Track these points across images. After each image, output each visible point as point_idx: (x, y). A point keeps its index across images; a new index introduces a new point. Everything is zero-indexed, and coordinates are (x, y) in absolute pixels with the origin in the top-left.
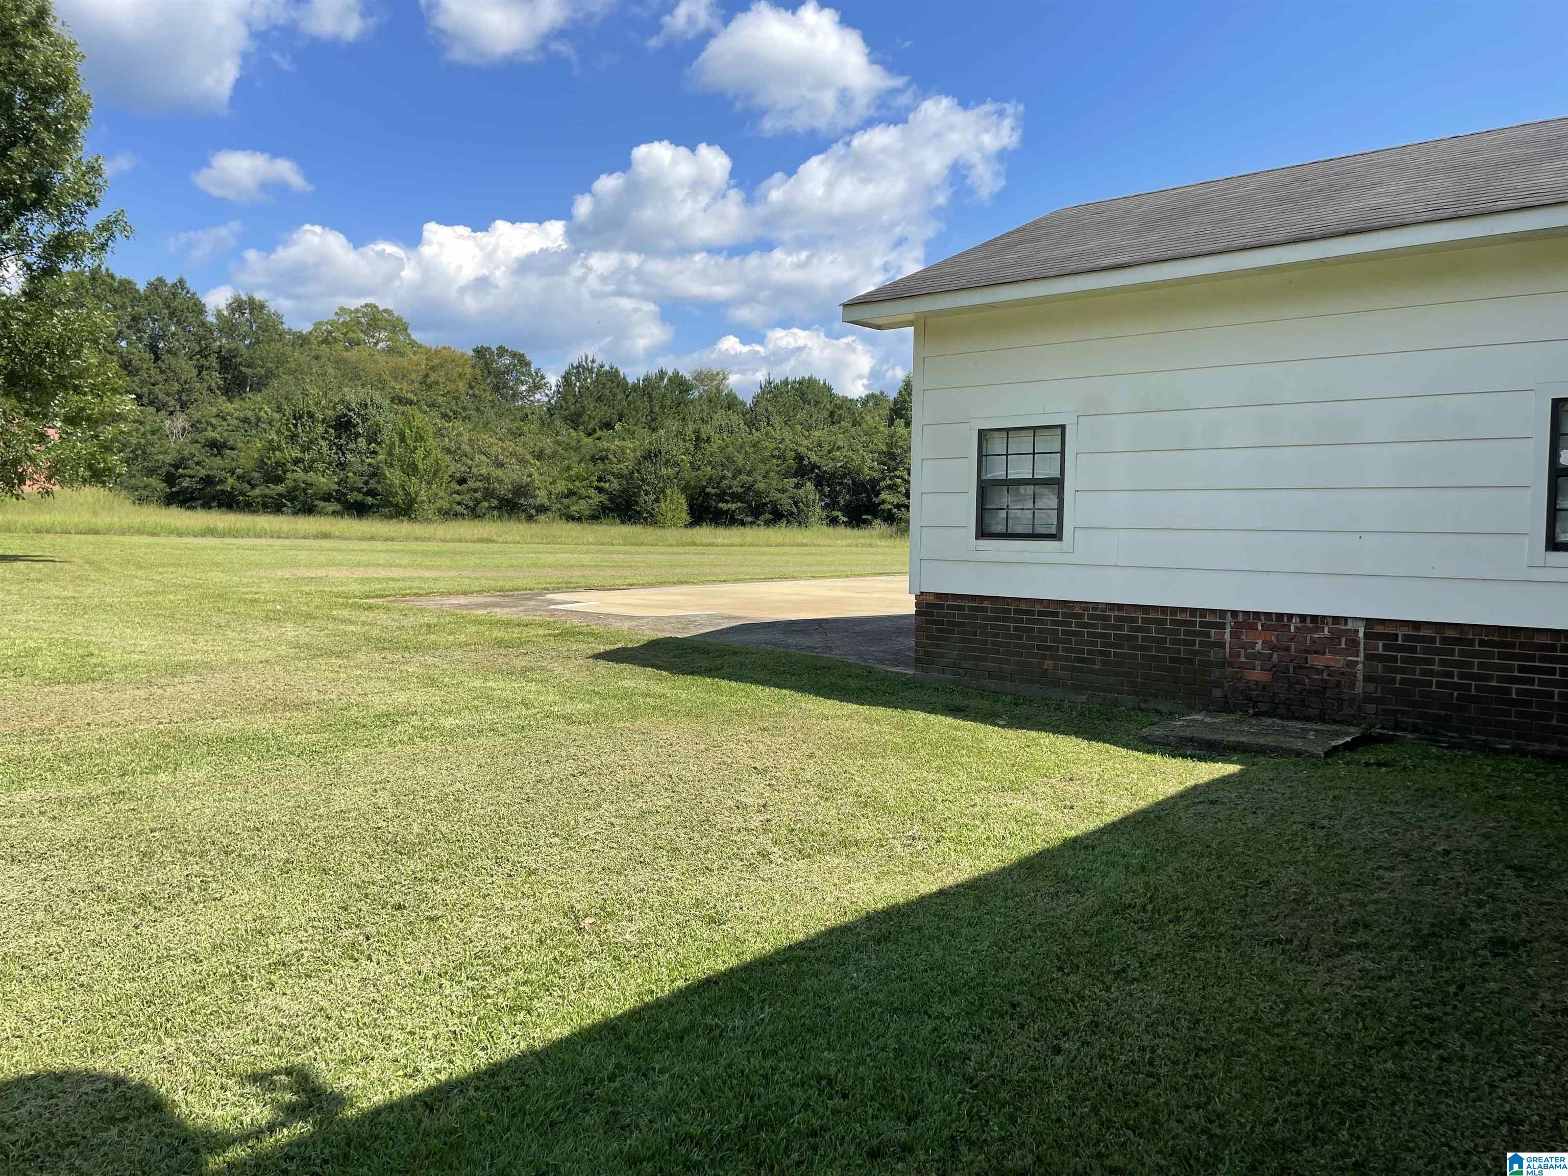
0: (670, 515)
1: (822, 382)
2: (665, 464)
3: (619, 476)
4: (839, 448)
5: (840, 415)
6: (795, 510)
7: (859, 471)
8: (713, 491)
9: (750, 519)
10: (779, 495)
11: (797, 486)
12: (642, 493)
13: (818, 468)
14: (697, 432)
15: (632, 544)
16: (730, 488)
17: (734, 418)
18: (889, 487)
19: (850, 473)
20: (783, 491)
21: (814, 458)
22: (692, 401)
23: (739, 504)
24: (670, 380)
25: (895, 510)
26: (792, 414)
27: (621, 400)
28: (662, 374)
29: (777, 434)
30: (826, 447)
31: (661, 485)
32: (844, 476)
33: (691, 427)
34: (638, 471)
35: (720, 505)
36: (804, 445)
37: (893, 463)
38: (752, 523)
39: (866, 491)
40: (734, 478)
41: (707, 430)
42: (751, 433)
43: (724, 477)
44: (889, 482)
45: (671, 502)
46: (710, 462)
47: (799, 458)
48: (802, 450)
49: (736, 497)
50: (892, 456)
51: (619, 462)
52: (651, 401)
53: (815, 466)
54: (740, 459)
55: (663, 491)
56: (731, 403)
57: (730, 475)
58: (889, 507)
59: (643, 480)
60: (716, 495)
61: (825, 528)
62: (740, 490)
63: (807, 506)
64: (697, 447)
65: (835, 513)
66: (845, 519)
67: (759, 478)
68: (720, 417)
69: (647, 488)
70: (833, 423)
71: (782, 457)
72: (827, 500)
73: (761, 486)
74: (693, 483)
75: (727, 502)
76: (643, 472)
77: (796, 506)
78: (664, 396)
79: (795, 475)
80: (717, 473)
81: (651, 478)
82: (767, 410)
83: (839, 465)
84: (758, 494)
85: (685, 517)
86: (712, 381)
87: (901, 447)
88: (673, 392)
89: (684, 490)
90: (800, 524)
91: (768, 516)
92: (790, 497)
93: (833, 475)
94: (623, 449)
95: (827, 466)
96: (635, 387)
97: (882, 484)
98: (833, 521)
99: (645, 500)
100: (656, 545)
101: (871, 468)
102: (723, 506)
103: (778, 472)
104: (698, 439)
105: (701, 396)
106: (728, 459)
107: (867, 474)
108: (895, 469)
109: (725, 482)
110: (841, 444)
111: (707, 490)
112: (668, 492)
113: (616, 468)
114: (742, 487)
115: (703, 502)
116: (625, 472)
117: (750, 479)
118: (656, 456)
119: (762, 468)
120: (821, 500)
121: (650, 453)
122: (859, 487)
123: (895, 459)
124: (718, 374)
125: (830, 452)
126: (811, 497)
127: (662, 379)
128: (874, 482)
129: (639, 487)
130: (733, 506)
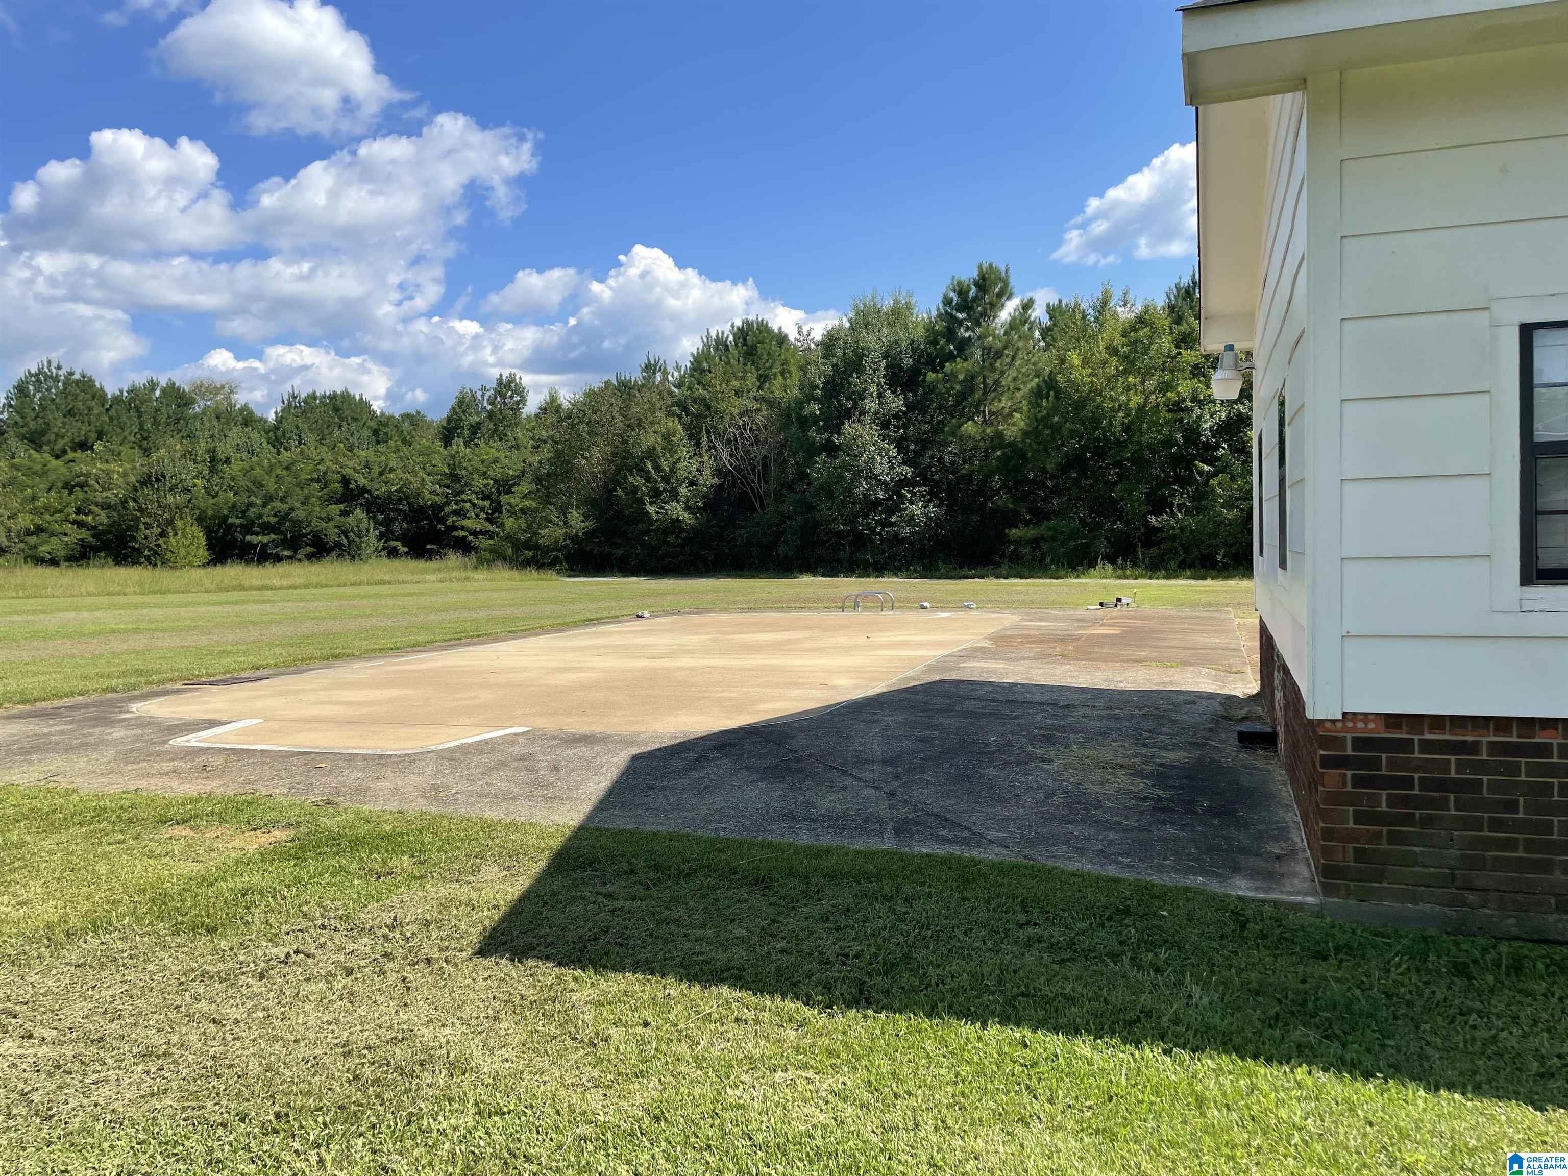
0: (183, 552)
1: (358, 397)
2: (171, 489)
3: (106, 506)
4: (392, 470)
5: (386, 434)
6: (345, 541)
7: (418, 495)
8: (238, 521)
9: (286, 553)
10: (324, 524)
11: (345, 513)
12: (142, 526)
13: (369, 492)
14: (212, 451)
15: (154, 592)
16: (260, 517)
17: (255, 436)
18: (456, 513)
19: (407, 498)
20: (329, 519)
21: (362, 481)
22: (195, 416)
23: (273, 536)
24: (163, 391)
25: (471, 538)
26: (326, 432)
27: (99, 415)
28: (153, 385)
29: (312, 453)
30: (376, 470)
31: (166, 516)
32: (400, 501)
33: (201, 447)
34: (135, 500)
35: (248, 538)
36: (350, 466)
37: (457, 486)
38: (290, 558)
39: (428, 518)
40: (264, 505)
41: (224, 449)
42: (279, 453)
43: (250, 505)
44: (455, 507)
45: (184, 536)
46: (231, 488)
47: (345, 481)
48: (348, 472)
49: (267, 528)
50: (455, 478)
51: (104, 489)
52: (140, 416)
53: (364, 490)
54: (271, 485)
55: (170, 522)
56: (248, 419)
57: (259, 502)
58: (465, 534)
59: (141, 510)
60: (241, 525)
61: (385, 560)
62: (273, 520)
63: (359, 536)
64: (213, 470)
65: (394, 543)
66: (406, 549)
67: (297, 505)
68: (236, 434)
69: (147, 520)
70: (378, 442)
71: (323, 481)
72: (382, 529)
73: (300, 514)
74: (210, 513)
75: (257, 534)
76: (141, 500)
77: (347, 537)
78: (157, 410)
79: (339, 501)
80: (243, 499)
81: (152, 507)
82: (297, 427)
83: (394, 488)
84: (297, 523)
85: (203, 553)
86: (216, 395)
87: (465, 468)
88: (168, 405)
89: (200, 520)
90: (354, 557)
91: (309, 549)
92: (336, 527)
93: (388, 498)
94: (108, 473)
95: (379, 490)
96: (117, 400)
97: (447, 509)
98: (393, 553)
99: (146, 535)
100: (188, 592)
101: (432, 492)
102: (254, 539)
103: (320, 498)
104: (213, 459)
105: (204, 412)
106: (254, 483)
107: (428, 498)
108: (463, 492)
109: (252, 510)
110: (393, 464)
111: (230, 520)
112: (179, 523)
113: (100, 497)
114: (275, 515)
115: (225, 534)
116: (113, 501)
117: (286, 507)
118: (158, 480)
119: (299, 494)
120: (375, 529)
121: (150, 477)
122: (417, 513)
123: (459, 481)
124: (223, 387)
125: (381, 474)
126: (363, 526)
127: (153, 390)
128: (437, 508)
129: (137, 519)
130: (265, 539)
